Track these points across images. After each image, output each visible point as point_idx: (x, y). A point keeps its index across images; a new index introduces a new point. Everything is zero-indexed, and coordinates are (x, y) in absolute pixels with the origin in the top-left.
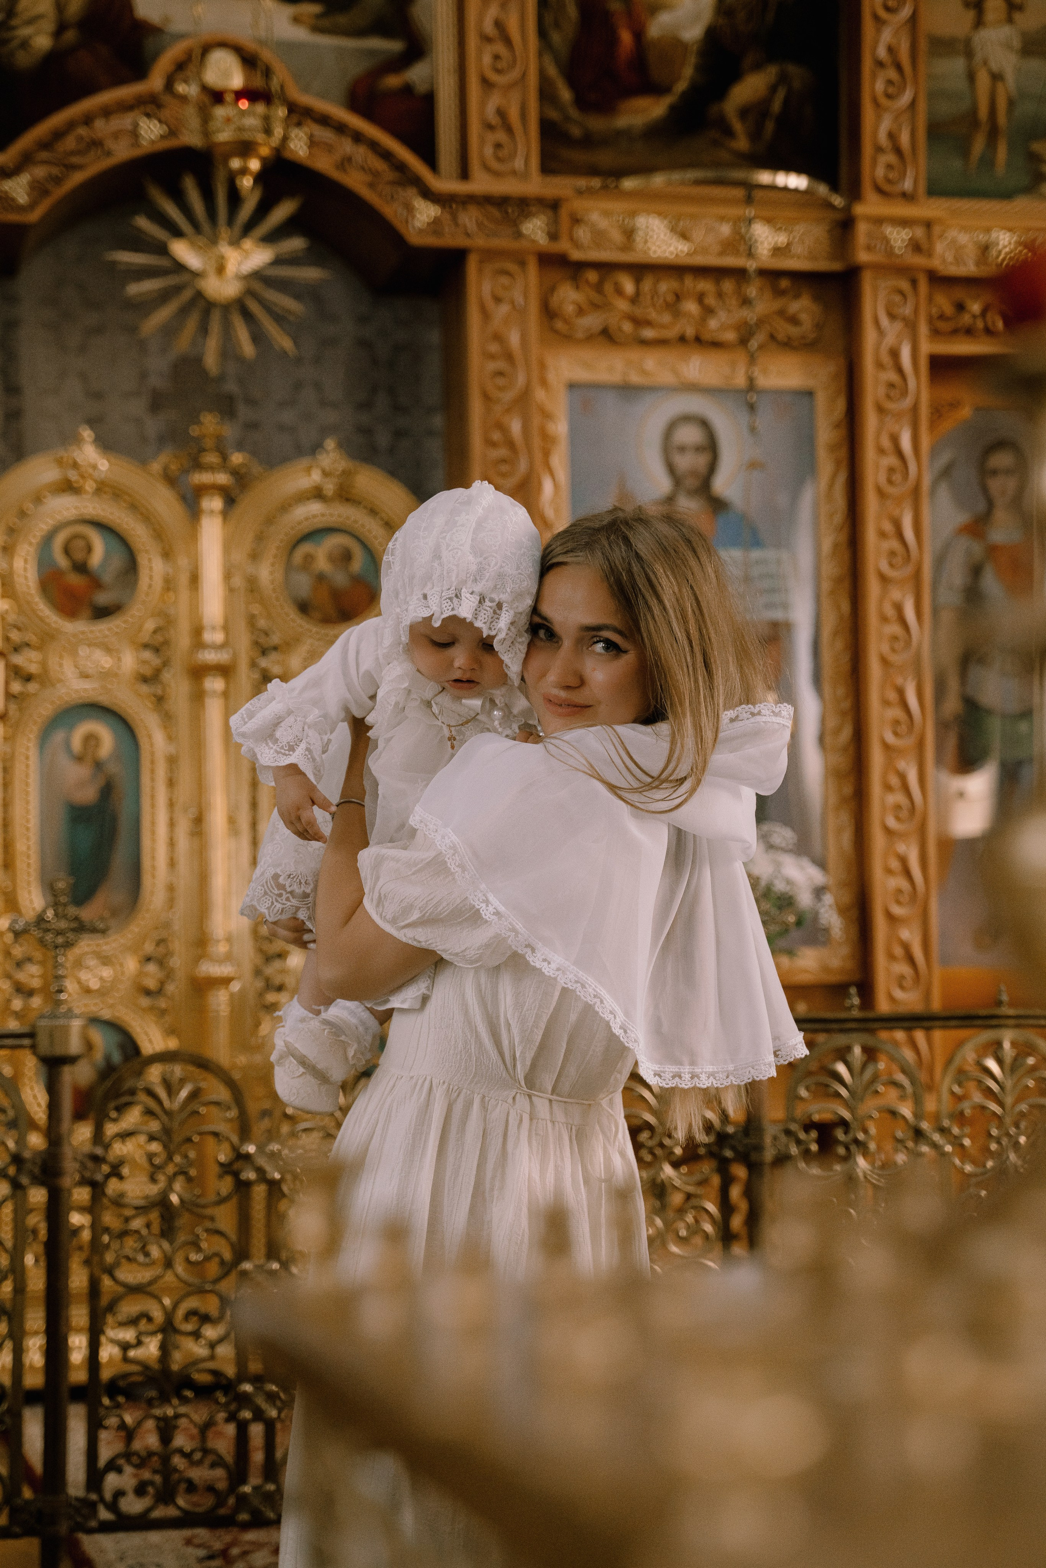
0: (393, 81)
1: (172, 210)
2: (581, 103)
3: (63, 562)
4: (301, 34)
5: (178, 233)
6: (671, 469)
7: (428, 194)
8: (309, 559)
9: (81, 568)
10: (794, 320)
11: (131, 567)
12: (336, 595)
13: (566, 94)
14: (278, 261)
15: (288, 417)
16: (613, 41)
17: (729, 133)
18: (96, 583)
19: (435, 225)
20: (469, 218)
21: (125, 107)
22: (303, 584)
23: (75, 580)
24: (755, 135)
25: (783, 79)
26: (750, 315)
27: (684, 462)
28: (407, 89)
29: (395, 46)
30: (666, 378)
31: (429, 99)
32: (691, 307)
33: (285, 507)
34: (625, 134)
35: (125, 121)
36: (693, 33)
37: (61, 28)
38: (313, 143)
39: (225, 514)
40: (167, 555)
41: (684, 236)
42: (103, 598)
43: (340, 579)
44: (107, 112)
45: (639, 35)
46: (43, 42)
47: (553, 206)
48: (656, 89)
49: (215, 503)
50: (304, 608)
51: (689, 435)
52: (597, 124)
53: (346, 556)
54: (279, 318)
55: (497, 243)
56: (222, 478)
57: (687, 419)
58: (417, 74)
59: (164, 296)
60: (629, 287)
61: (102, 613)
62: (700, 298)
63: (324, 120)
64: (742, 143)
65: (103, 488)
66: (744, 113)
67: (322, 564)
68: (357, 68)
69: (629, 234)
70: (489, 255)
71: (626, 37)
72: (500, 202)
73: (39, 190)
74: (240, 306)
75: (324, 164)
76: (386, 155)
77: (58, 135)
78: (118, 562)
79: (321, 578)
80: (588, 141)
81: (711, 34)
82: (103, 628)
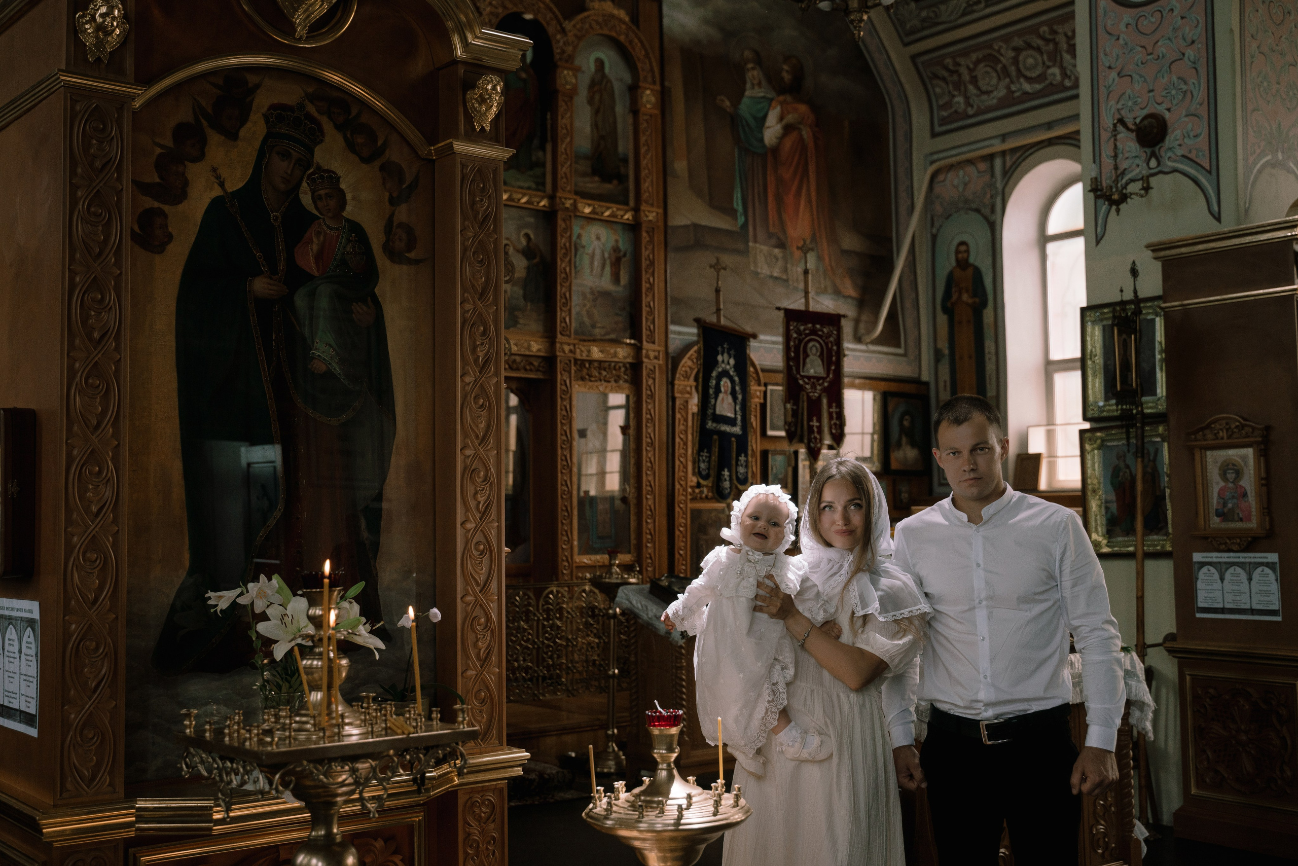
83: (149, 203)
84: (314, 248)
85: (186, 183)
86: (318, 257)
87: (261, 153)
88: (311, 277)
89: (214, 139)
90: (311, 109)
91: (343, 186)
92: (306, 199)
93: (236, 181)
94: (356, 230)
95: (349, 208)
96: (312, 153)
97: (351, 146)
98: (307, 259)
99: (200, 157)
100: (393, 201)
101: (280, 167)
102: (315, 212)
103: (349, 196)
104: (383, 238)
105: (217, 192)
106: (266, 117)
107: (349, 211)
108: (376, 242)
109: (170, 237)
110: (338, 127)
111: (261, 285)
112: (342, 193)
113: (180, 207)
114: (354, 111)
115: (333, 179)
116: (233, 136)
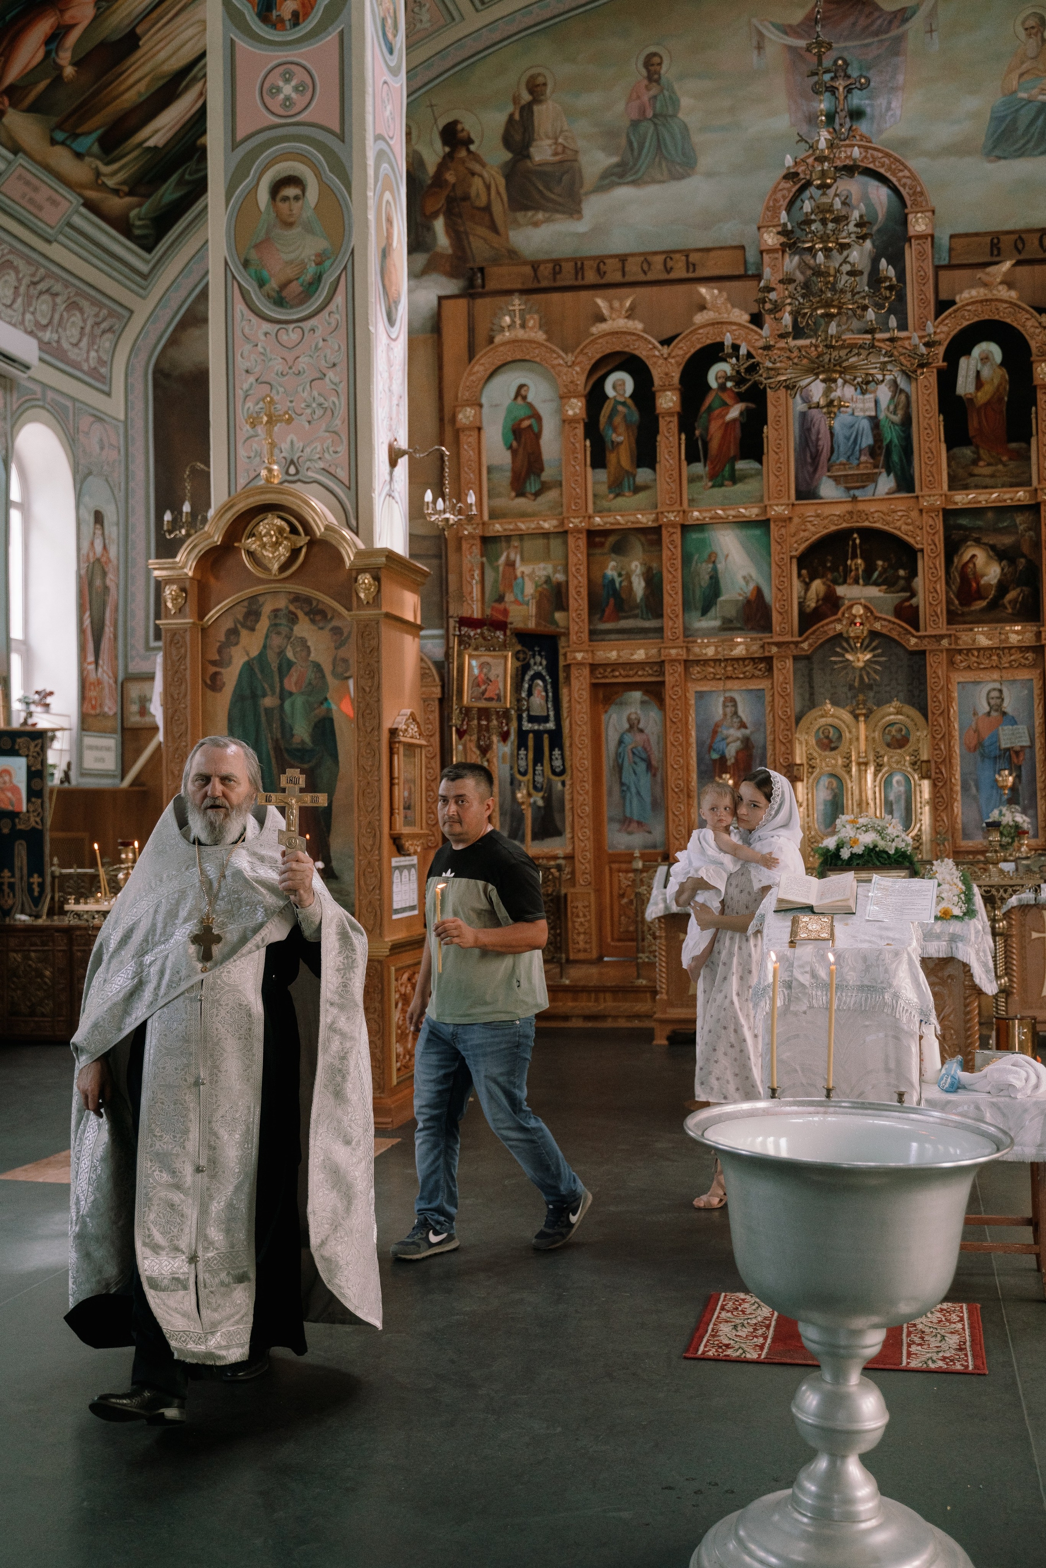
0: (907, 604)
1: (845, 645)
2: (961, 604)
3: (822, 736)
4: (881, 594)
5: (847, 651)
6: (989, 704)
7: (913, 636)
8: (890, 731)
9: (827, 737)
10: (1027, 659)
11: (840, 737)
12: (897, 740)
13: (956, 602)
14: (874, 656)
15: (888, 688)
16: (971, 586)
17: (1006, 608)
18: (831, 741)
19: (916, 644)
20: (925, 642)
21: (832, 622)
22: (889, 738)
23: (825, 741)
24: (1013, 608)
25: (1022, 591)
26: (1012, 658)
27: (993, 702)
28: (911, 605)
29: (908, 594)
30: (988, 679)
31: (917, 607)
32: (995, 658)
33: (883, 718)
34: (975, 611)
35: (832, 626)
36: (994, 582)
37: (817, 601)
38: (882, 626)
39: (865, 721)
40: (850, 732)
41: (990, 639)
42: (833, 745)
43: (899, 736)
44: (827, 624)
45: (978, 583)
46: (813, 605)
47: (950, 636)
48: (982, 598)
49: (862, 718)
50: (889, 745)
51: (995, 694)
52: (966, 609)
53: (901, 730)
54: (876, 671)
55: (934, 647)
56: (864, 711)
57: (994, 689)
58: (914, 601)
59: (844, 668)
60: (976, 653)
61: (833, 749)
62: (998, 655)
63: (885, 620)
64: (1010, 611)
65: (832, 716)
66: (1010, 602)
67: (894, 733)
68: (896, 602)
69: (974, 641)
70: (931, 651)
71: (974, 585)
72: (935, 636)
73: (810, 645)
74: (863, 668)
75: (884, 631)
76: (902, 627)
77: (815, 631)
78: (837, 735)
79: (893, 736)
80: (963, 614)
81: (1000, 581)
82: (833, 753)
83: (213, 669)
84: (294, 679)
85: (231, 658)
86: (296, 684)
87: (267, 637)
88: (291, 694)
89: (244, 633)
90: (292, 608)
91: (309, 644)
92: (290, 654)
93: (255, 652)
94: (318, 667)
95: (312, 655)
96: (292, 630)
97: (313, 621)
98: (290, 683)
99: (237, 644)
100: (337, 648)
101: (276, 641)
102: (294, 660)
103: (312, 649)
104: (331, 667)
105: (246, 659)
106: (269, 617)
107: (313, 656)
108: (327, 669)
109: (224, 684)
110: (306, 614)
111: (268, 702)
112: (308, 648)
113: (229, 669)
114: (314, 604)
115: (303, 642)
116: (253, 629)
